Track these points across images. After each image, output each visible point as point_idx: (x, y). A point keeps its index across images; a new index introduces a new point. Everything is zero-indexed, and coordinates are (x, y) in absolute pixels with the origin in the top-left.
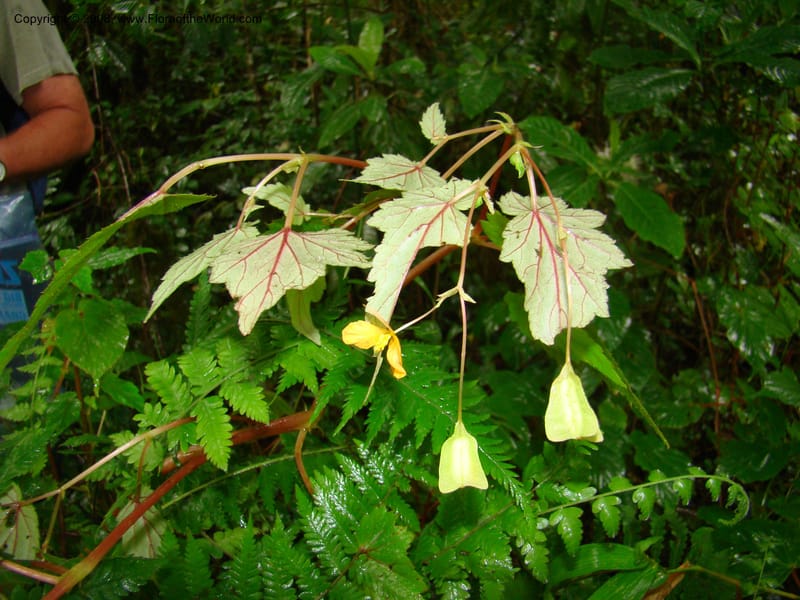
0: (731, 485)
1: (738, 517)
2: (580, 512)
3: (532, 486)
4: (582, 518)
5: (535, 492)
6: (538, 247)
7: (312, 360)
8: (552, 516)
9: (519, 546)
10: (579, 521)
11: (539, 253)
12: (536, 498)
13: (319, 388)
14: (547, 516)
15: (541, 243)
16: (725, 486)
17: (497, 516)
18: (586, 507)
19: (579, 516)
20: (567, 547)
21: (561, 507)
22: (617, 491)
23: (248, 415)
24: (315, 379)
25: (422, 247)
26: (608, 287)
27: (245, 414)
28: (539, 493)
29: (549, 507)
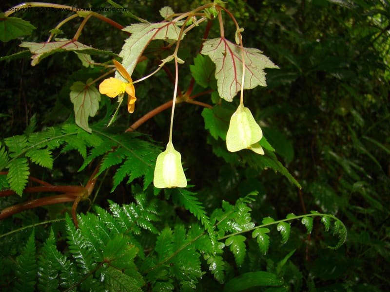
0: (336, 220)
1: (340, 244)
2: (244, 238)
3: (215, 222)
4: (246, 242)
5: (216, 226)
6: (224, 52)
7: (85, 141)
8: (227, 240)
9: (206, 259)
10: (244, 244)
11: (225, 55)
12: (217, 229)
13: (87, 156)
14: (223, 241)
15: (226, 50)
16: (332, 222)
17: (192, 242)
18: (248, 234)
19: (244, 241)
20: (236, 259)
21: (233, 235)
22: (267, 224)
23: (40, 165)
24: (85, 150)
25: (154, 39)
26: (266, 74)
27: (38, 164)
28: (219, 227)
29: (226, 235)
